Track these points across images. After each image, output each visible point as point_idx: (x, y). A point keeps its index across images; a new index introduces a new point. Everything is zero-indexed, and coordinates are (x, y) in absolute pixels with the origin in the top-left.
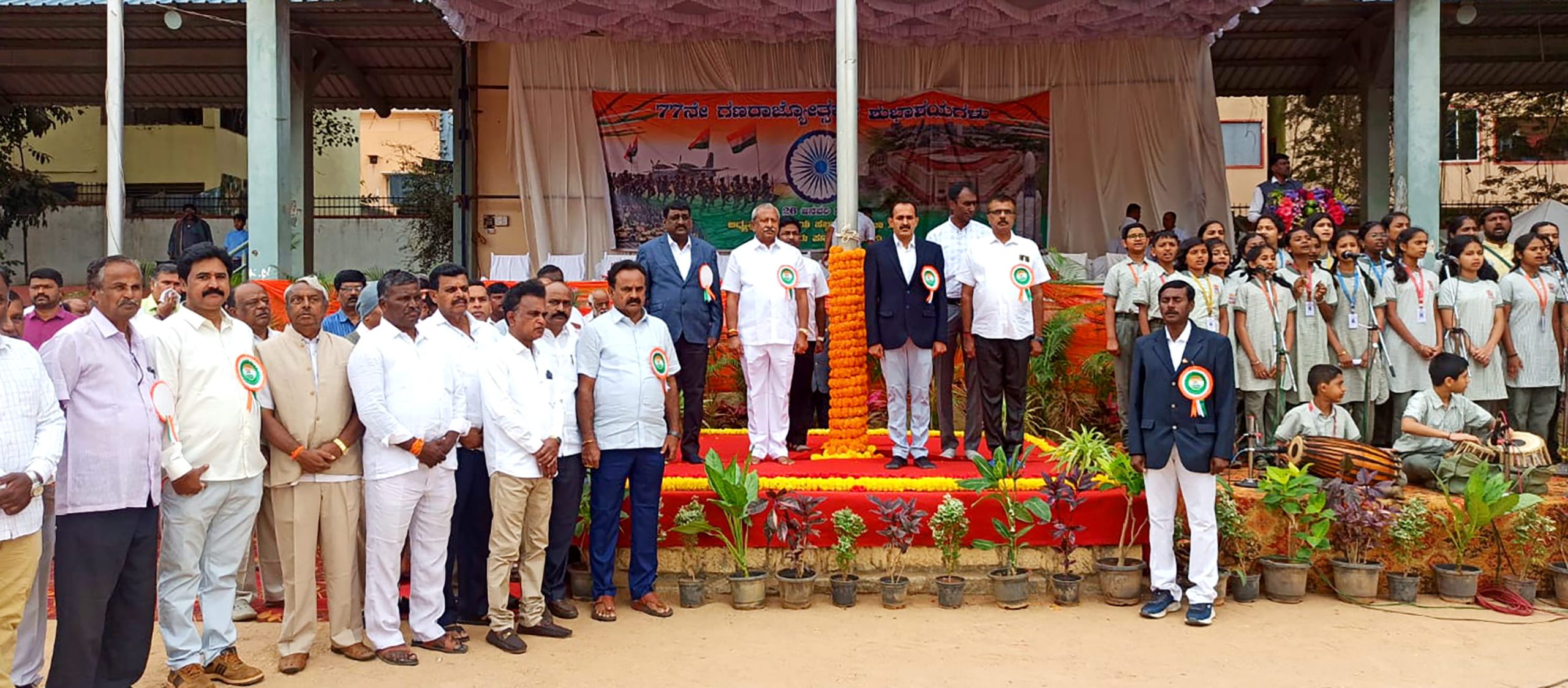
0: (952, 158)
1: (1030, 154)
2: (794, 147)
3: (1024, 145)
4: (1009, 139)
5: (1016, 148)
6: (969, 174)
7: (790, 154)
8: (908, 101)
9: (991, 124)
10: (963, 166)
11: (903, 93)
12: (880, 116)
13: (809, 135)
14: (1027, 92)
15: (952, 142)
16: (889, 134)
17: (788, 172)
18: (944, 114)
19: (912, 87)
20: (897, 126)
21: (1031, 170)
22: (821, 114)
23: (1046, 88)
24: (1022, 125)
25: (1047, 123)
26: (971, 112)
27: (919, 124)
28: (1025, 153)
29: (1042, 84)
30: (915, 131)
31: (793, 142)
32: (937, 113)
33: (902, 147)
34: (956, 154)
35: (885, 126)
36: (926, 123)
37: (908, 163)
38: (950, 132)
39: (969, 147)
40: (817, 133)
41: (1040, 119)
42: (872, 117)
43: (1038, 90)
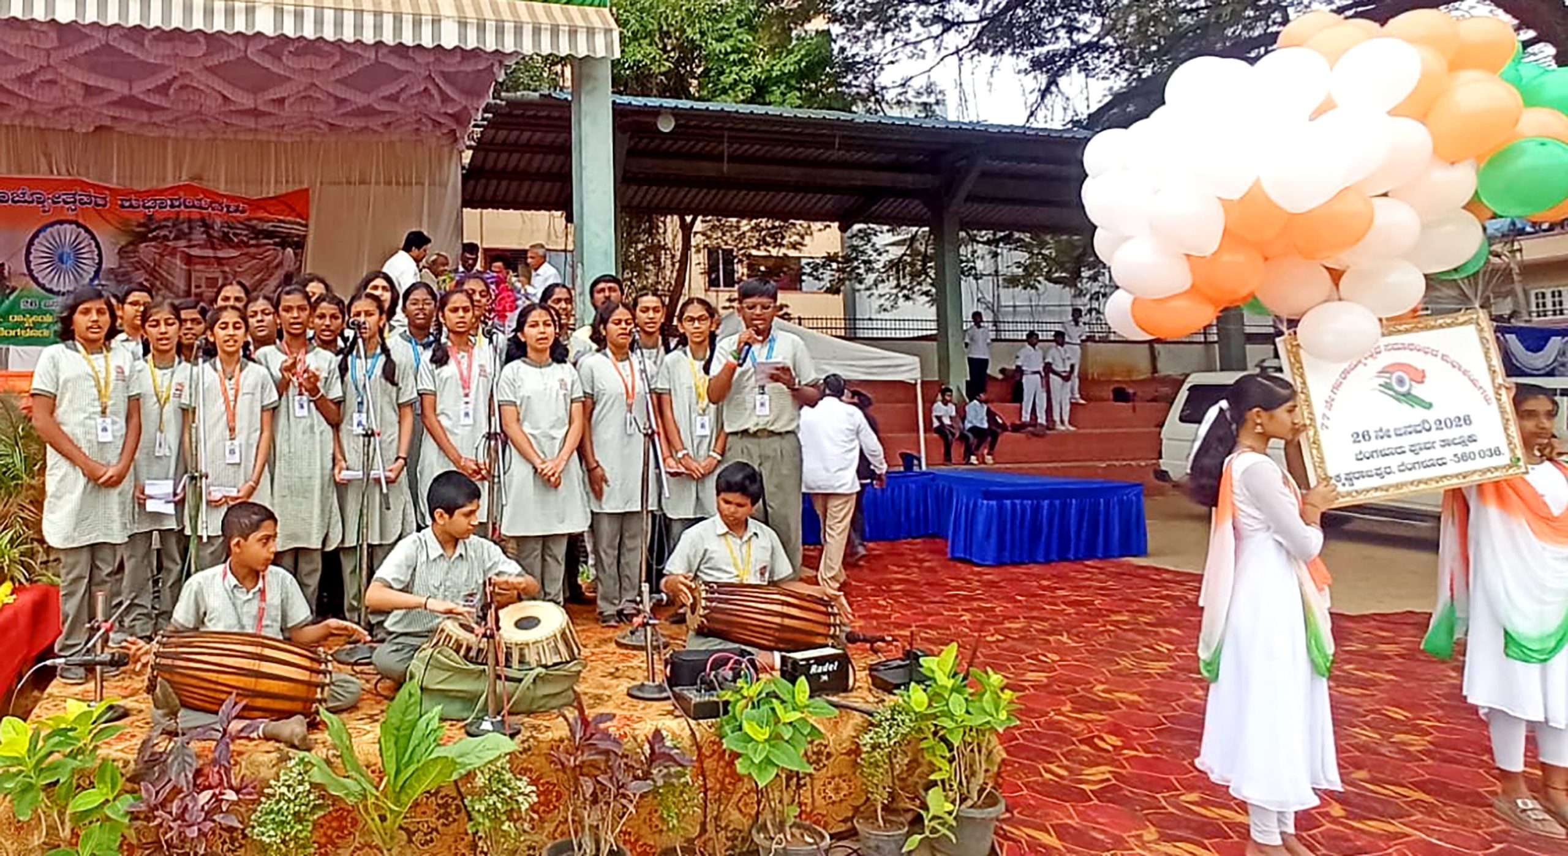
0: (210, 253)
1: (289, 250)
2: (36, 235)
3: (285, 241)
4: (269, 235)
5: (275, 244)
6: (227, 269)
7: (31, 243)
8: (161, 192)
9: (249, 219)
10: (220, 261)
11: (154, 184)
12: (131, 206)
13: (52, 225)
14: (283, 190)
15: (209, 235)
16: (140, 225)
17: (28, 263)
18: (201, 208)
19: (164, 179)
20: (150, 218)
21: (289, 265)
22: (66, 203)
23: (305, 186)
24: (280, 221)
25: (307, 219)
26: (228, 207)
27: (173, 216)
28: (284, 249)
29: (301, 182)
30: (170, 224)
31: (34, 230)
32: (194, 206)
33: (155, 239)
34: (213, 248)
35: (137, 217)
36: (182, 217)
37: (162, 256)
38: (207, 226)
39: (226, 240)
40: (61, 222)
41: (300, 216)
42: (122, 206)
43: (297, 188)
